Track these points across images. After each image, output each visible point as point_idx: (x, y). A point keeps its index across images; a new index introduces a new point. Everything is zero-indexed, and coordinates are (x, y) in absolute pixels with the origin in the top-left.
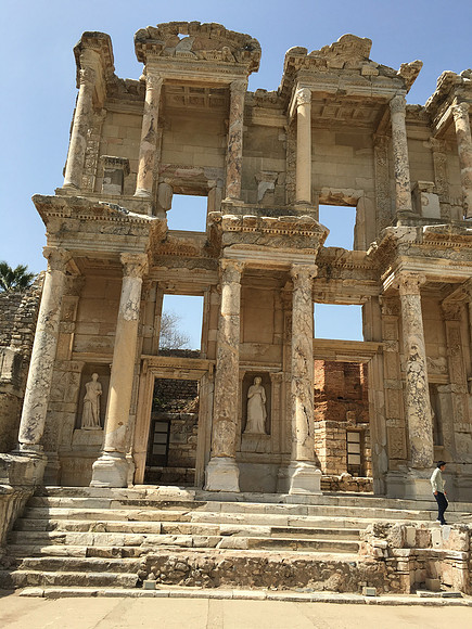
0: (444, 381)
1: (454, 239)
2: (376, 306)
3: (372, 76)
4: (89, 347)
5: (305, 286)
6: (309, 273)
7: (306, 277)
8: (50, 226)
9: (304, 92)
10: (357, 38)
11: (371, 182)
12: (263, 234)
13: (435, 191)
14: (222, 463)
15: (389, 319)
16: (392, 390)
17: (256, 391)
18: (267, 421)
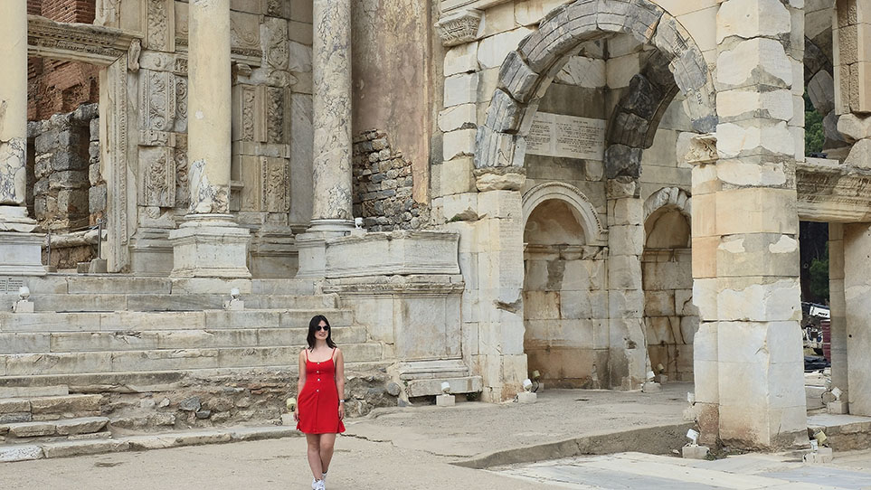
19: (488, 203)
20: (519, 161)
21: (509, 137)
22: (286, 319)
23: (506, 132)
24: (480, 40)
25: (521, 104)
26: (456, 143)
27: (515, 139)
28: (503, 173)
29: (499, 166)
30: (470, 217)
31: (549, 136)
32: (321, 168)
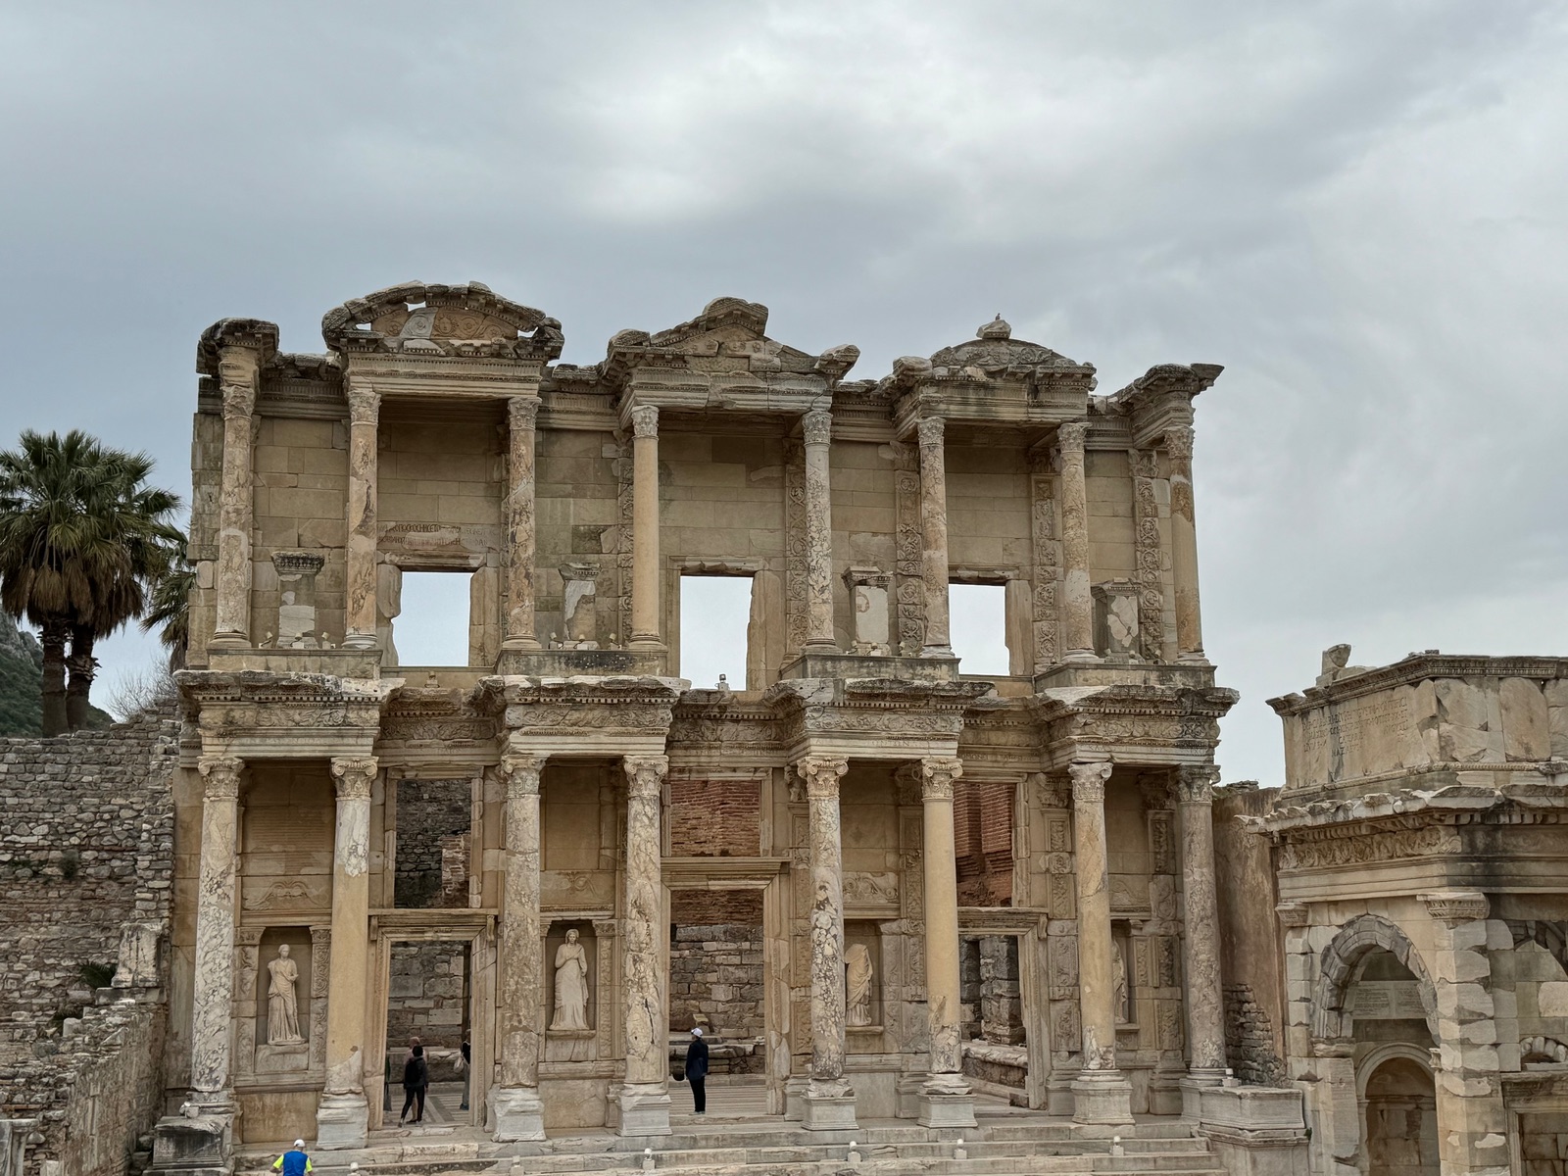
0: (890, 914)
1: (896, 698)
2: (781, 785)
3: (771, 374)
4: (270, 898)
5: (646, 789)
6: (653, 769)
7: (647, 776)
8: (206, 716)
9: (643, 414)
10: (739, 302)
11: (778, 537)
12: (576, 706)
13: (881, 583)
14: (518, 1098)
15: (801, 811)
16: (803, 937)
17: (570, 952)
18: (590, 1007)
19: (1324, 1068)
20: (1348, 1032)
21: (1334, 1014)
22: (1160, 1162)
23: (1332, 1009)
24: (1310, 926)
25: (1342, 987)
26: (1297, 1012)
27: (1341, 1015)
28: (1332, 1044)
29: (1328, 1038)
30: (1311, 1078)
31: (1388, 1001)
32: (1195, 1023)
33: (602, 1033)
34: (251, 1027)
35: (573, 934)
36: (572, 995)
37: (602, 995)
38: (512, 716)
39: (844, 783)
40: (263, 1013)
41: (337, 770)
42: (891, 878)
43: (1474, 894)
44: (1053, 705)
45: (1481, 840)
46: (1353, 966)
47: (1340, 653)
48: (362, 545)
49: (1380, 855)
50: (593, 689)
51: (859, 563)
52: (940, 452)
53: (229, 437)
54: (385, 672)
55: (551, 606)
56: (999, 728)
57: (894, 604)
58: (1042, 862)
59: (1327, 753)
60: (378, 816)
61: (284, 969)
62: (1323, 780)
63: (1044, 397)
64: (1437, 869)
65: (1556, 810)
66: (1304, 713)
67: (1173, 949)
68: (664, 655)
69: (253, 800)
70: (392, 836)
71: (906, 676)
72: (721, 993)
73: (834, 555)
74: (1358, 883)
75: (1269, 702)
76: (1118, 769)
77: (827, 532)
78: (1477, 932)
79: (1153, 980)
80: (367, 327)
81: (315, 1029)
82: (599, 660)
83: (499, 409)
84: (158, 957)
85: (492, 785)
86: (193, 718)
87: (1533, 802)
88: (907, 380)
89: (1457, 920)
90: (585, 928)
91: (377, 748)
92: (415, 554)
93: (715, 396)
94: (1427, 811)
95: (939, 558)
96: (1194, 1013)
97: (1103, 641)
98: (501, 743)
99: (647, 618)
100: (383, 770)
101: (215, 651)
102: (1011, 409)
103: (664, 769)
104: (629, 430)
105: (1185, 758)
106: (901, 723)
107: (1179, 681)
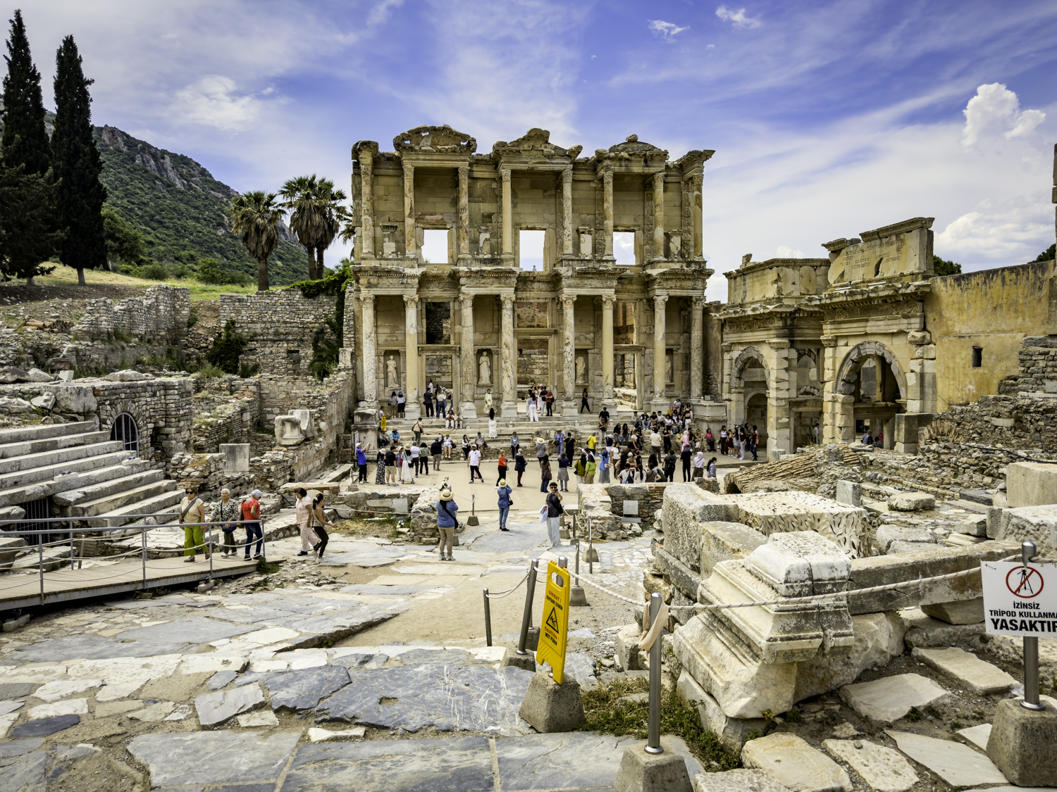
0: (591, 347)
1: (593, 274)
2: (554, 305)
3: (550, 157)
4: (386, 340)
5: (508, 306)
6: (510, 299)
7: (508, 301)
8: (361, 281)
9: (506, 172)
10: (540, 130)
11: (554, 216)
12: (483, 277)
13: (590, 233)
14: (468, 405)
15: (561, 312)
16: (561, 354)
17: (484, 359)
18: (491, 377)
19: (733, 397)
20: (742, 385)
23: (737, 378)
24: (732, 351)
25: (741, 371)
26: (726, 379)
27: (740, 379)
28: (737, 389)
29: (736, 387)
30: (730, 400)
31: (755, 374)
32: (692, 382)
33: (495, 385)
34: (382, 382)
35: (485, 353)
36: (485, 373)
37: (495, 373)
38: (462, 281)
39: (575, 303)
40: (386, 377)
41: (405, 299)
42: (592, 335)
43: (785, 340)
44: (649, 276)
45: (789, 322)
46: (745, 364)
47: (748, 257)
48: (410, 222)
49: (756, 327)
50: (489, 272)
51: (583, 225)
52: (611, 184)
53: (363, 183)
54: (419, 265)
55: (474, 242)
56: (631, 283)
57: (594, 240)
58: (644, 329)
59: (741, 291)
60: (419, 313)
61: (392, 364)
62: (740, 301)
63: (649, 163)
64: (773, 332)
65: (816, 312)
66: (735, 278)
67: (688, 357)
68: (514, 259)
69: (379, 308)
70: (424, 321)
71: (597, 266)
72: (537, 372)
73: (573, 222)
74: (749, 336)
75: (725, 274)
76: (670, 297)
77: (570, 215)
78: (785, 353)
79: (680, 368)
80: (408, 142)
81: (403, 383)
82: (492, 261)
83: (455, 171)
84: (352, 359)
85: (457, 304)
86: (357, 281)
87: (808, 309)
88: (600, 157)
89: (778, 349)
90: (489, 352)
91: (418, 291)
92: (428, 223)
93: (530, 165)
94: (771, 313)
95: (609, 223)
96: (692, 379)
97: (667, 253)
98: (459, 290)
99: (507, 246)
100: (420, 299)
101: (363, 259)
102: (637, 168)
103: (514, 299)
104: (501, 178)
105: (694, 294)
106: (595, 282)
107: (693, 267)
